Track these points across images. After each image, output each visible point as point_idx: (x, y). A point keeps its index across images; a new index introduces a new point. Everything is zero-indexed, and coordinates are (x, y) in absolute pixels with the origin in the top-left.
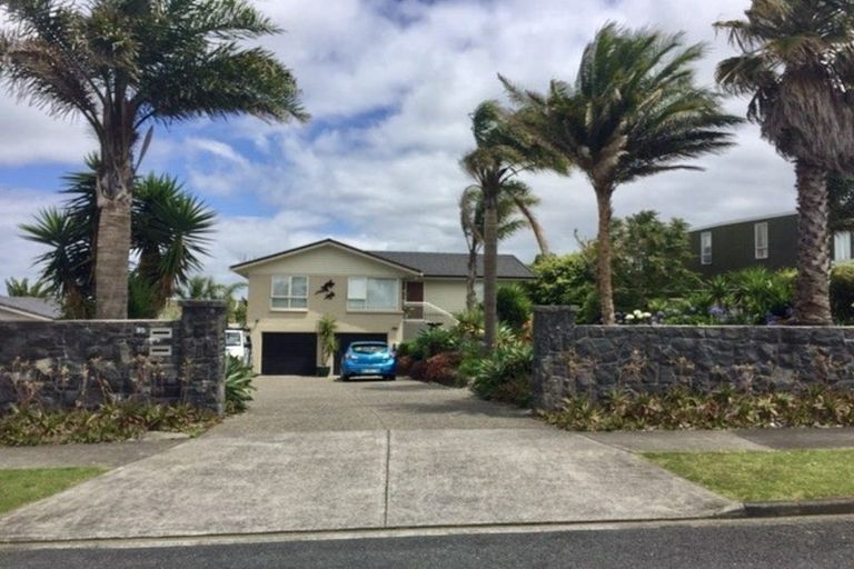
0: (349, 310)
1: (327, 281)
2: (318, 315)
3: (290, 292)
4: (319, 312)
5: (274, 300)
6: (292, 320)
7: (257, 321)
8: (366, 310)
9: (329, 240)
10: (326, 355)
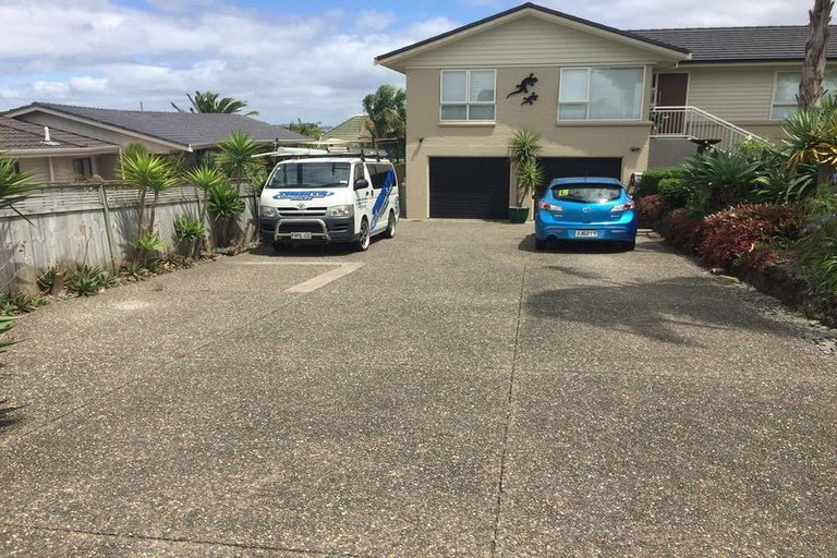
0: (561, 121)
1: (527, 75)
2: (509, 129)
3: (468, 95)
4: (513, 126)
5: (444, 107)
6: (472, 138)
7: (421, 141)
8: (588, 120)
9: (529, 5)
10: (523, 190)
